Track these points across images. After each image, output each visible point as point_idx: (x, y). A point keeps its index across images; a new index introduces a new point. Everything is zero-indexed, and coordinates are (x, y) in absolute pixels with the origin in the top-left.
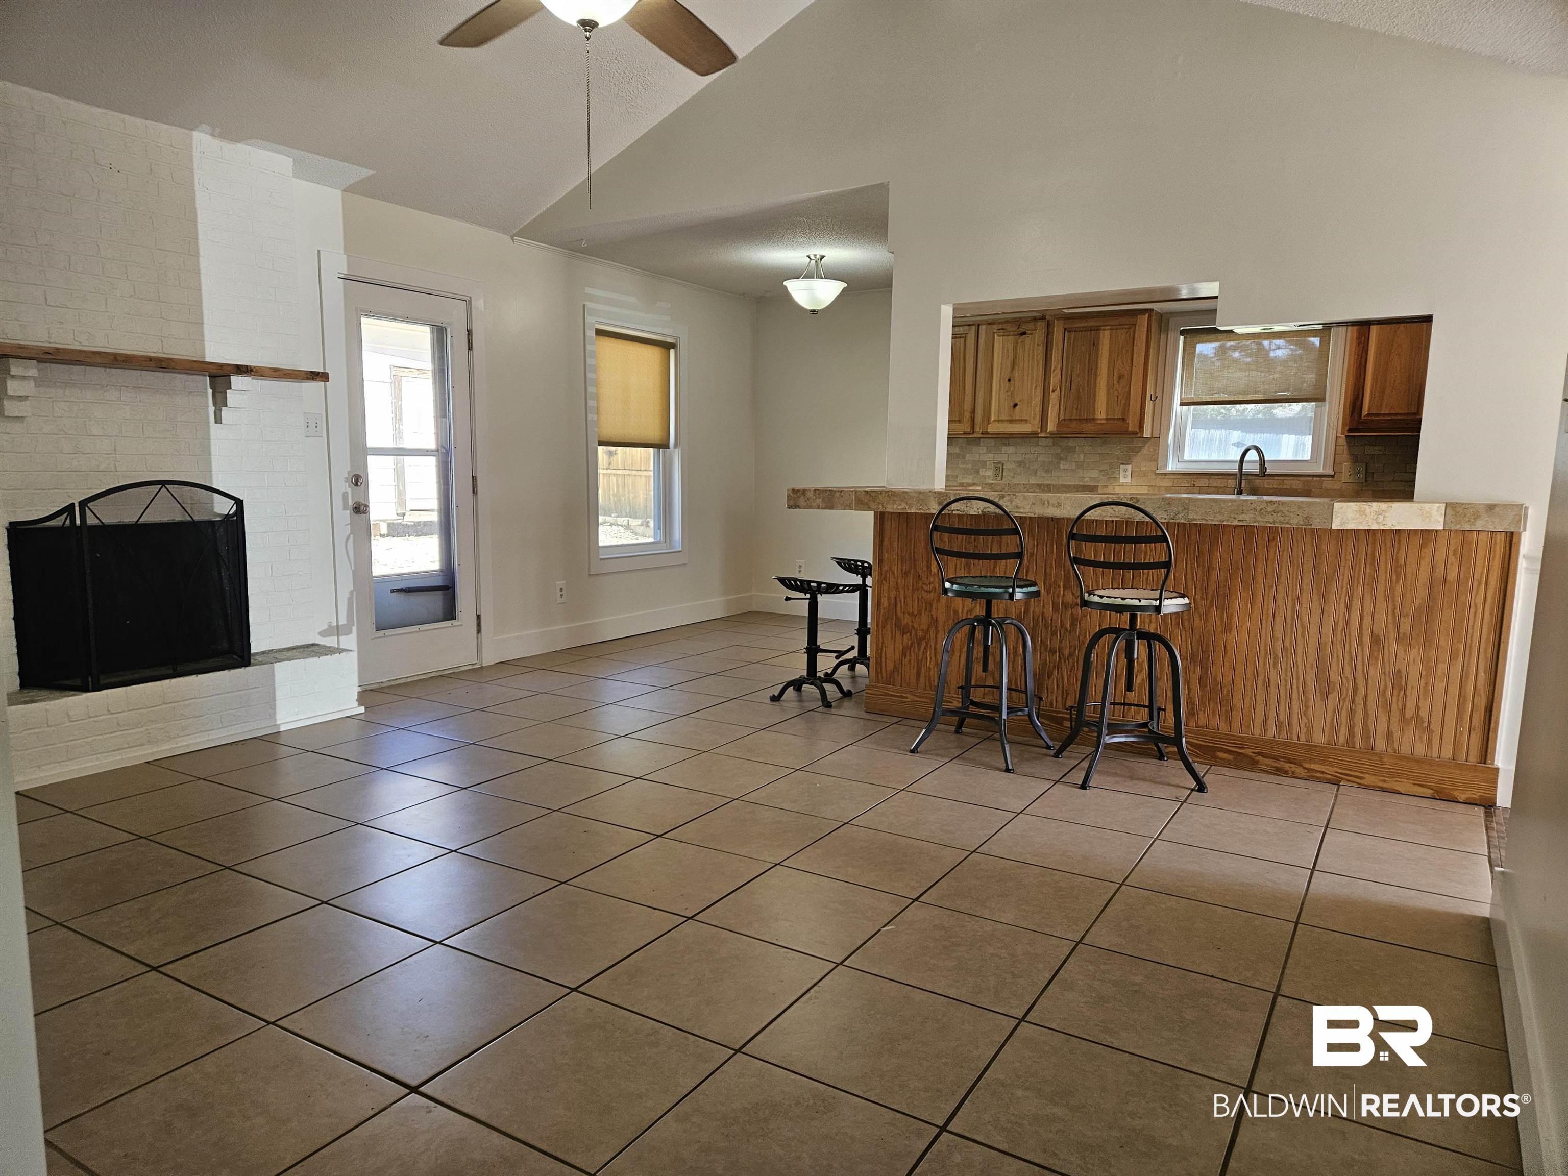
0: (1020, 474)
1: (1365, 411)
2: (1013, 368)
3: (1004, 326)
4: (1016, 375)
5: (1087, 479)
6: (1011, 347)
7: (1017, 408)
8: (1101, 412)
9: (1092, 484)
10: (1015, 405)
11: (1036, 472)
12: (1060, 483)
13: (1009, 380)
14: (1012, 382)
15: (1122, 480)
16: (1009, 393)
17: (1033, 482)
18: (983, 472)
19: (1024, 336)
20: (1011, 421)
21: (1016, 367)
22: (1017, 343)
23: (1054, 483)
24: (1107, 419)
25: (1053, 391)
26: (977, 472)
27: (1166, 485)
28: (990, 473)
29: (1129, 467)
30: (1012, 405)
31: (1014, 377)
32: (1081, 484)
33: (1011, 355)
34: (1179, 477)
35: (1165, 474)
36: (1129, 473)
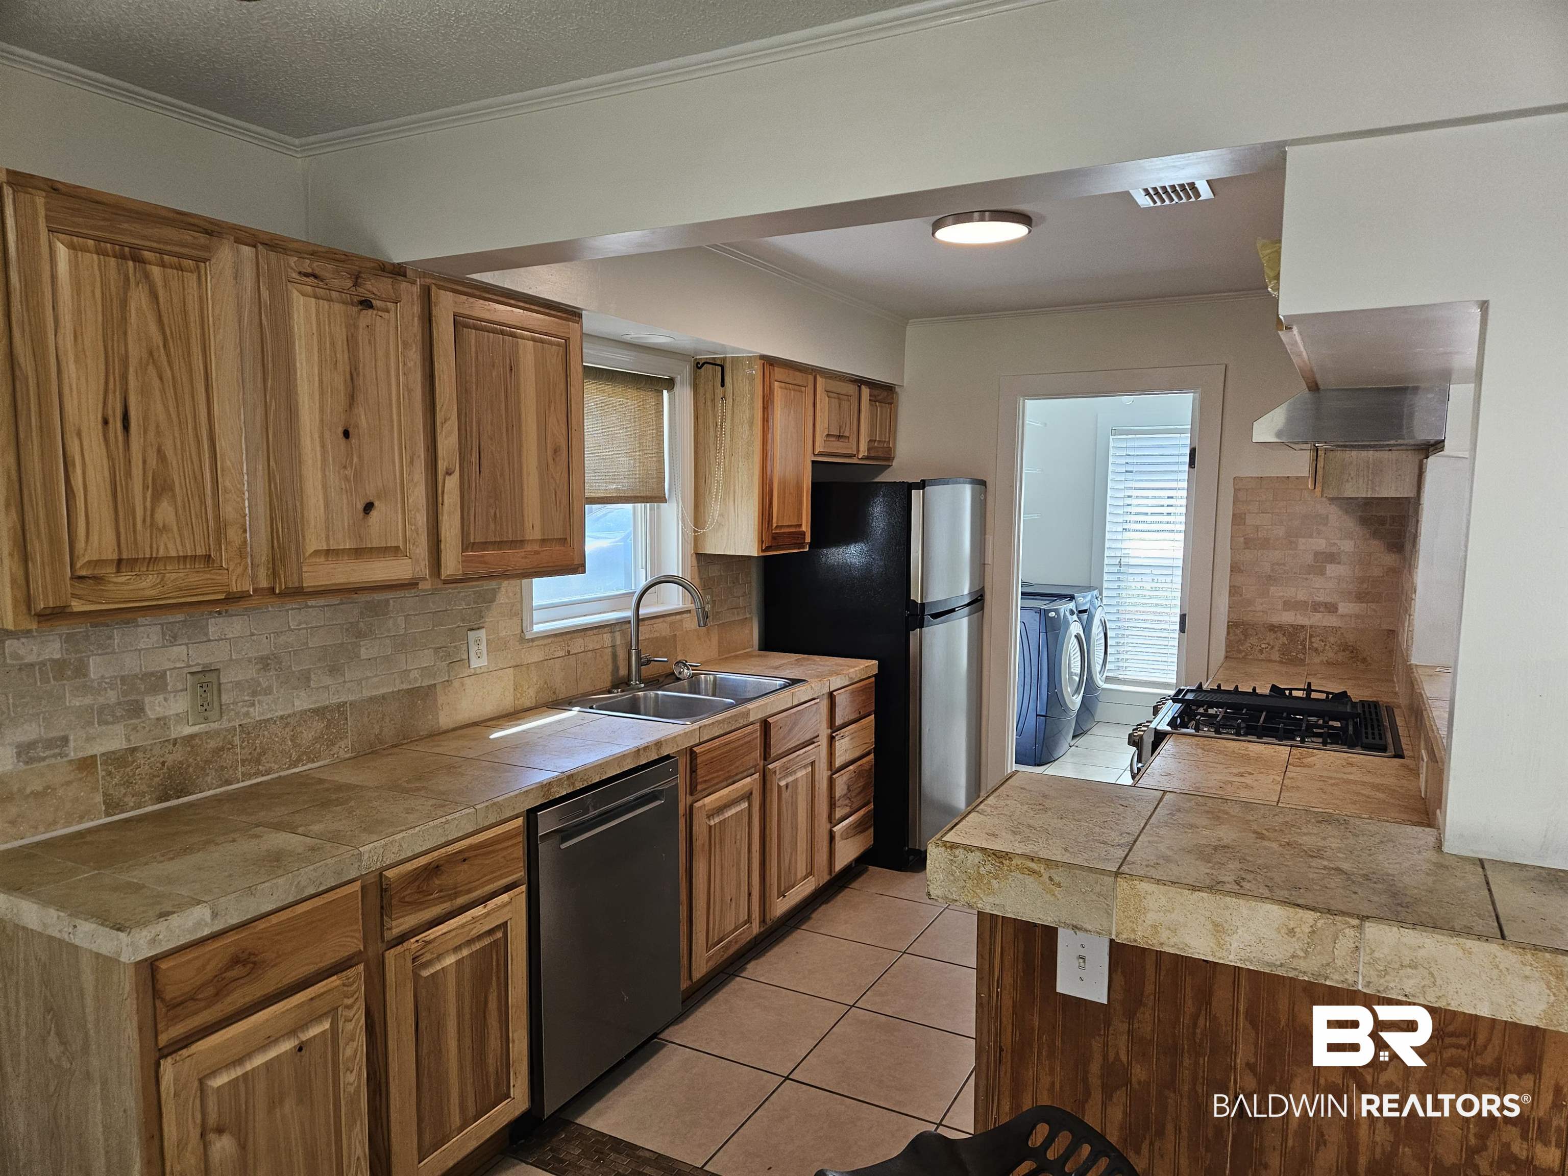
0: (268, 691)
1: (774, 525)
2: (352, 399)
3: (317, 266)
4: (363, 420)
5: (415, 674)
6: (340, 334)
7: (374, 513)
8: (533, 528)
9: (426, 683)
10: (369, 507)
11: (308, 679)
12: (366, 694)
13: (346, 434)
14: (354, 441)
15: (475, 663)
16: (349, 472)
17: (306, 706)
18: (156, 706)
19: (370, 311)
20: (358, 553)
21: (360, 398)
22: (356, 327)
23: (352, 698)
24: (543, 541)
25: (449, 473)
26: (137, 710)
27: (536, 659)
28: (179, 705)
29: (482, 634)
30: (360, 506)
31: (357, 426)
32: (405, 686)
33: (342, 357)
34: (550, 640)
35: (532, 640)
36: (483, 646)
